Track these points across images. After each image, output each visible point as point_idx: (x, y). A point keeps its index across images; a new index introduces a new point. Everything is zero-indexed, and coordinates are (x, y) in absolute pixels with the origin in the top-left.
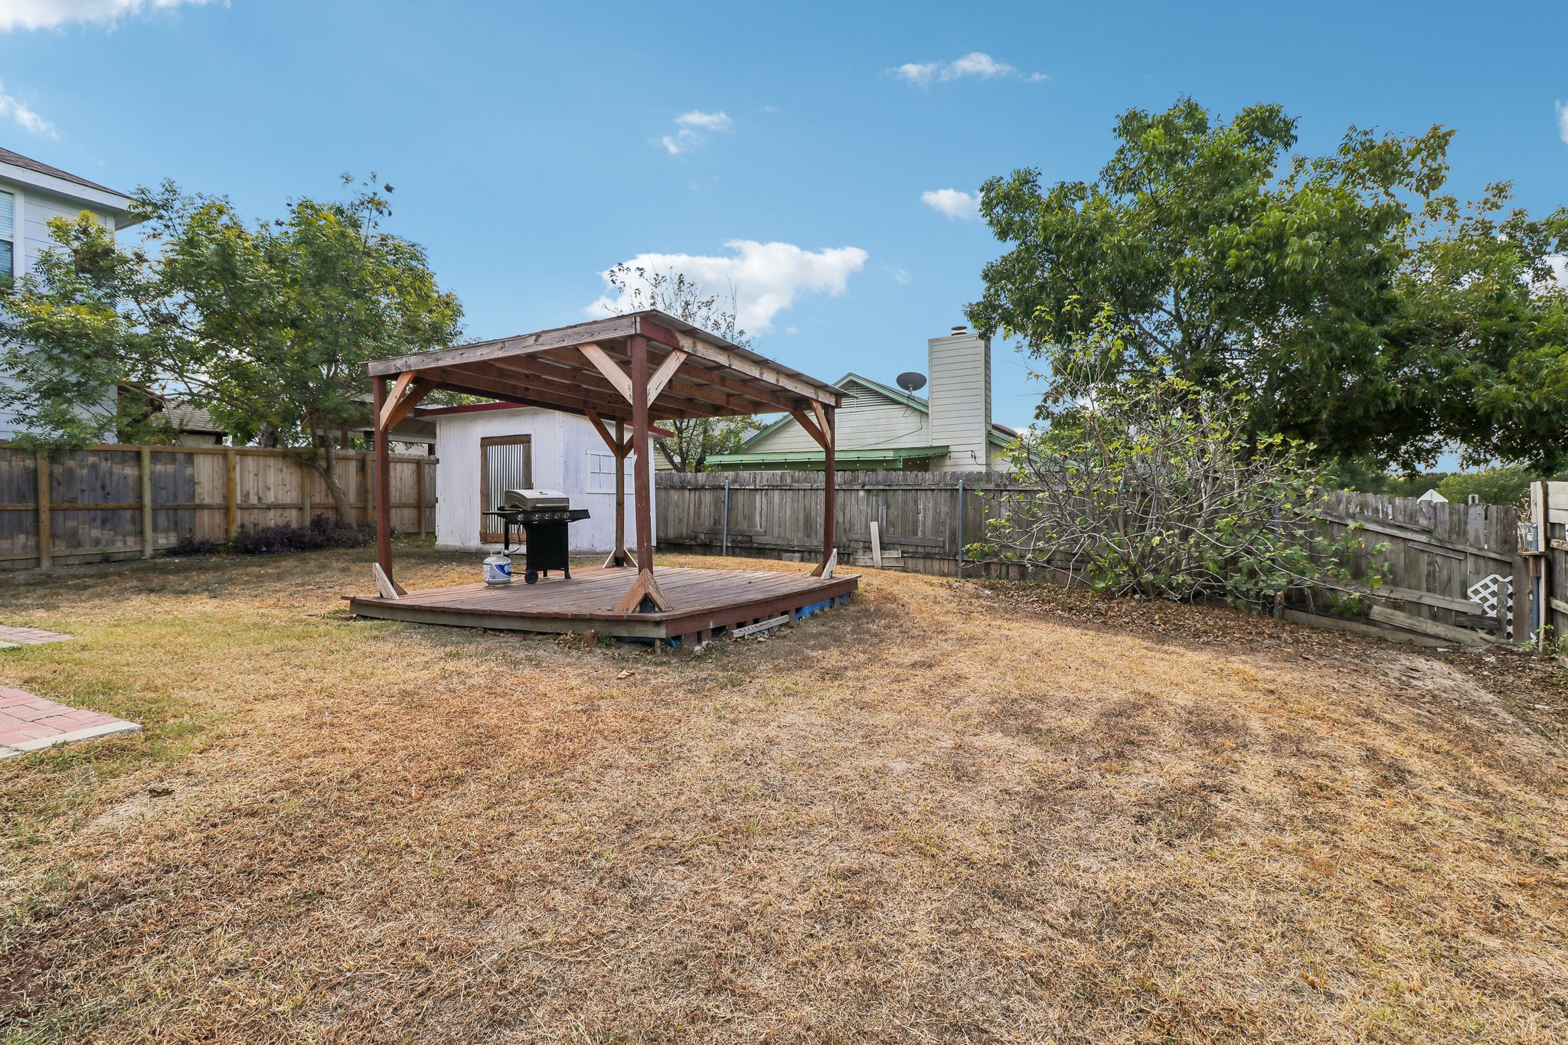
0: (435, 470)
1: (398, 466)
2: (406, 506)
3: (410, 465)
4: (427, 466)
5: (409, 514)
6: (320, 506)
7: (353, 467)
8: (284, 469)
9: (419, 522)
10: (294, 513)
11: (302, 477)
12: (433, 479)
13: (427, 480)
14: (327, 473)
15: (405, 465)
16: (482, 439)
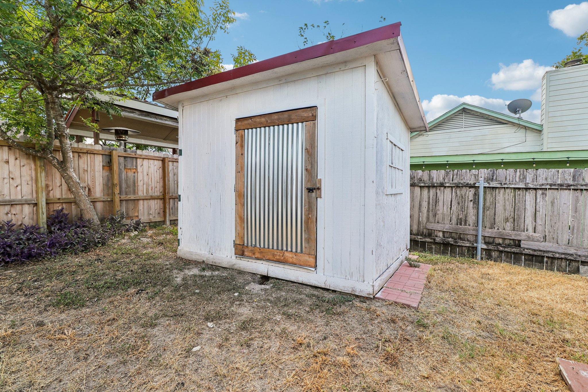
0: (177, 167)
1: (146, 162)
2: (152, 198)
3: (156, 162)
4: (170, 163)
5: (155, 205)
6: (59, 201)
7: (99, 161)
8: (12, 160)
9: (164, 212)
10: (27, 209)
11: (36, 170)
12: (176, 174)
13: (171, 175)
14: (63, 165)
15: (151, 162)
16: (238, 120)
